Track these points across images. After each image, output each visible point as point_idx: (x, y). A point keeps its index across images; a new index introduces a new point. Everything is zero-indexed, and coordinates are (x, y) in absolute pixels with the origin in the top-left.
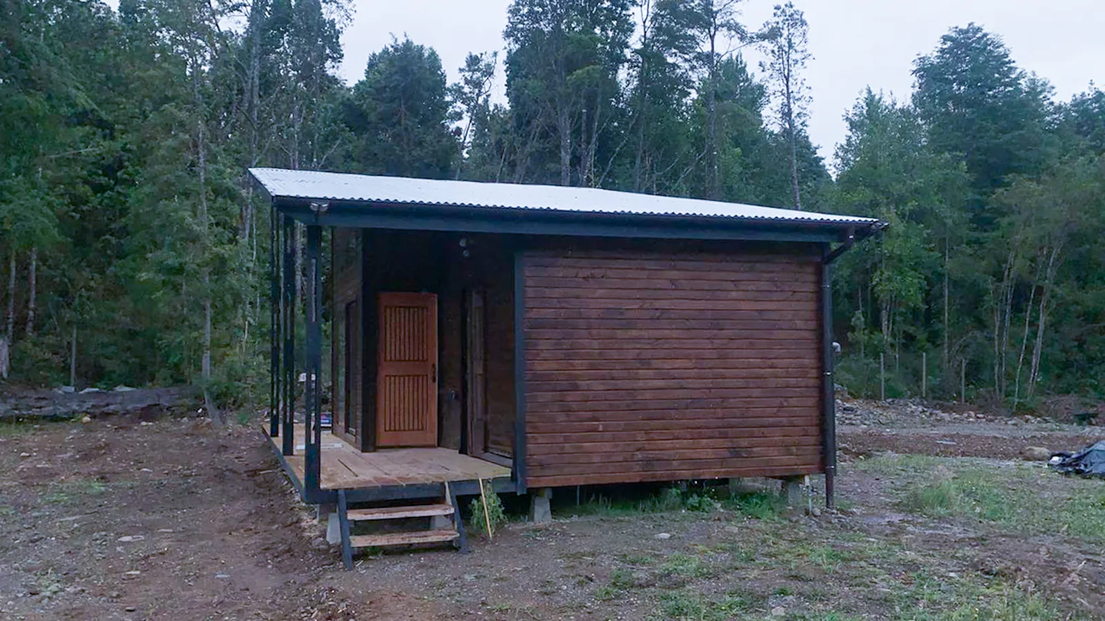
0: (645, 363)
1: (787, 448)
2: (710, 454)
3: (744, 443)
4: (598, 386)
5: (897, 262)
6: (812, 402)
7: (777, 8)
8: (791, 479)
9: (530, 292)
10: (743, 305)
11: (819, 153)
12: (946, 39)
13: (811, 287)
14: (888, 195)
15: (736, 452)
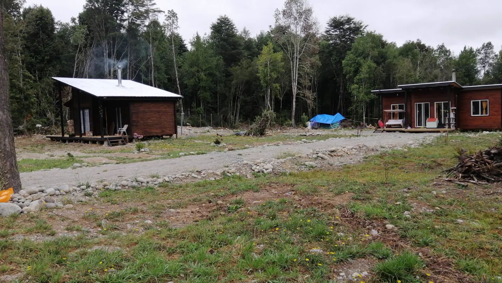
0: (149, 118)
1: (170, 131)
2: (159, 132)
3: (164, 130)
4: (142, 122)
5: (204, 88)
6: (174, 123)
7: (169, 11)
8: (171, 135)
9: (132, 108)
10: (163, 109)
11: (185, 43)
12: (219, 19)
13: (173, 106)
14: (202, 69)
15: (163, 131)
